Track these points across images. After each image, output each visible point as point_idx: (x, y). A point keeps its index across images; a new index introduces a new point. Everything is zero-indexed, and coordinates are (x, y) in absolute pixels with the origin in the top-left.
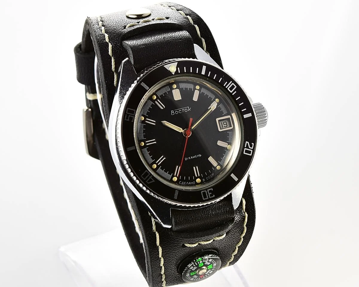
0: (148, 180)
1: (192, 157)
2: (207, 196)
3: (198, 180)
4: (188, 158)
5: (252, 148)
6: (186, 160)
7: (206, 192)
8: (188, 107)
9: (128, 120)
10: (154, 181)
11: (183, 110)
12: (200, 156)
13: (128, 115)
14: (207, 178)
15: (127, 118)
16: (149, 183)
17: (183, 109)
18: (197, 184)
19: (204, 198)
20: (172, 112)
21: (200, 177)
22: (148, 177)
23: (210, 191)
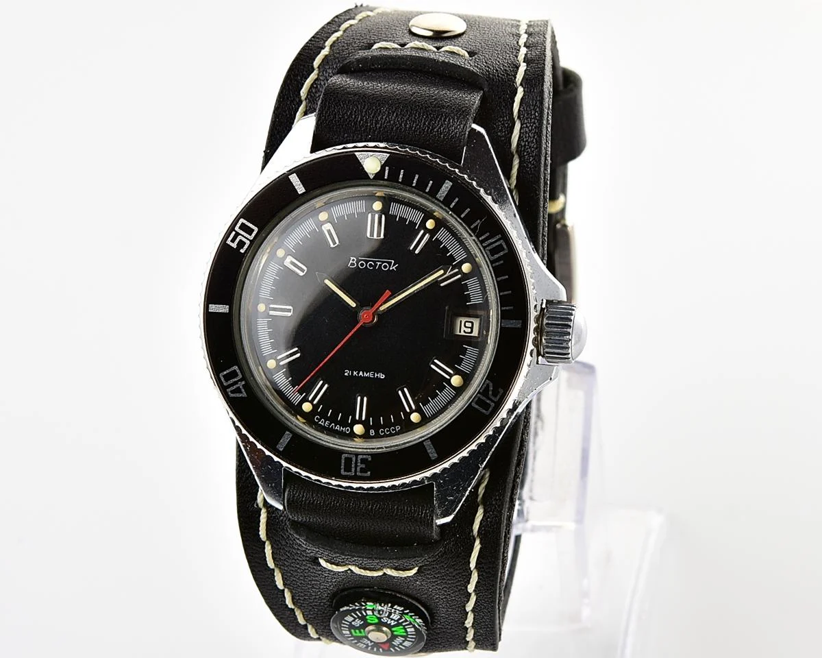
0: (232, 388)
1: (361, 373)
2: (353, 470)
3: (358, 429)
4: (352, 373)
5: (496, 400)
6: (346, 374)
7: (354, 459)
8: (393, 261)
9: (234, 245)
10: (244, 394)
11: (379, 263)
12: (382, 376)
13: (237, 234)
14: (382, 432)
15: (233, 241)
16: (232, 395)
17: (378, 261)
18: (352, 435)
19: (345, 471)
20: (353, 260)
21: (365, 424)
22: (236, 383)
23: (363, 461)
